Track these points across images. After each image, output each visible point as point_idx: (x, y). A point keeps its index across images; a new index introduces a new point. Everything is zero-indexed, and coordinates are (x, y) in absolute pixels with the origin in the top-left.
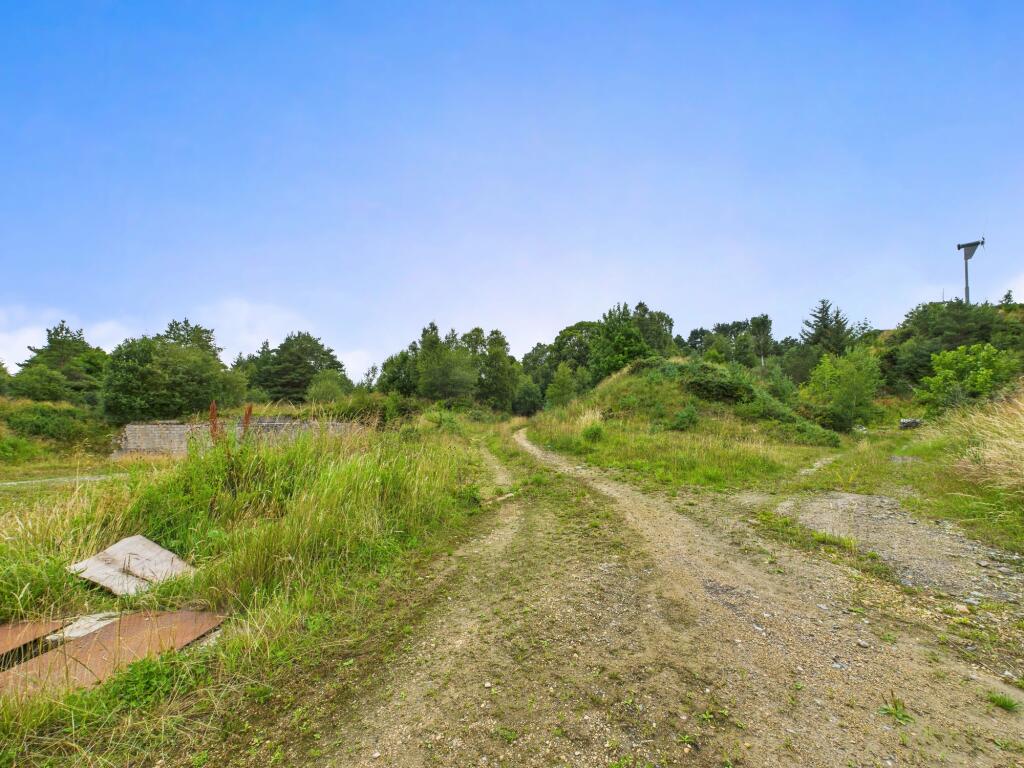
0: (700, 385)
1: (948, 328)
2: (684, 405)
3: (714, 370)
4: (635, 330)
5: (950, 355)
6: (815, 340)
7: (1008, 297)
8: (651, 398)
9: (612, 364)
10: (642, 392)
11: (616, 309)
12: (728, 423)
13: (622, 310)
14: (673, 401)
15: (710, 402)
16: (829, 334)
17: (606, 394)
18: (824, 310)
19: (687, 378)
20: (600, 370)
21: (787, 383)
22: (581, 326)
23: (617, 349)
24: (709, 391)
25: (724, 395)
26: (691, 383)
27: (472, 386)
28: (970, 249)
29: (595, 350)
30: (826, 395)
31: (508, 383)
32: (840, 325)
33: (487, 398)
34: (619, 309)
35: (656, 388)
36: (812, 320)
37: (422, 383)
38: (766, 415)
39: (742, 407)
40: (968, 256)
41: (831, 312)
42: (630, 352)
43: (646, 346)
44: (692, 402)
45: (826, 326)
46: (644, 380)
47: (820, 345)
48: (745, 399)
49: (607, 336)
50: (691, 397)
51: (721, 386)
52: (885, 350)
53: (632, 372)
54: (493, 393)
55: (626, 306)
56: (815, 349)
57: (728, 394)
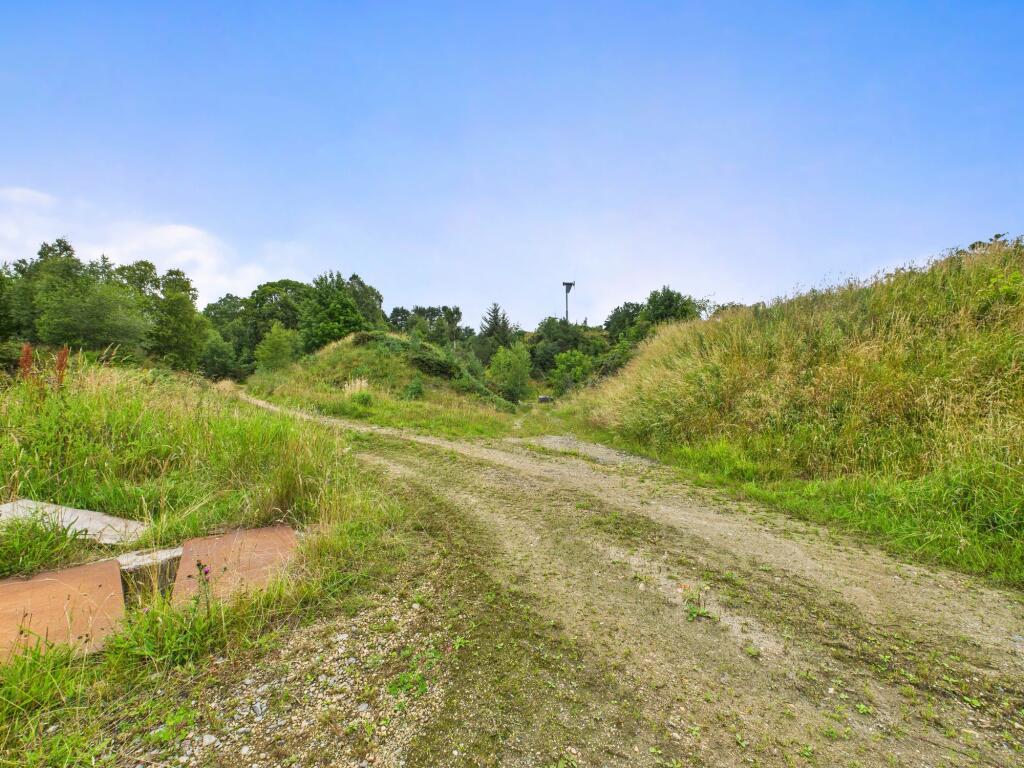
0: (423, 362)
1: (561, 337)
2: (411, 378)
3: (430, 350)
4: (351, 301)
5: (563, 355)
6: (489, 333)
7: (585, 322)
8: (382, 369)
9: (327, 331)
10: (373, 364)
11: (328, 276)
12: (446, 394)
13: (335, 278)
14: (402, 373)
15: (431, 376)
16: (499, 330)
17: (336, 363)
18: (496, 311)
19: (412, 355)
20: (312, 336)
21: (478, 364)
22: (285, 284)
23: (331, 316)
24: (430, 367)
25: (441, 372)
26: (415, 359)
27: (143, 337)
28: (569, 286)
29: (306, 314)
30: (502, 376)
31: (195, 338)
32: (505, 324)
33: (162, 354)
34: (331, 276)
35: (386, 361)
36: (488, 317)
37: (44, 323)
38: (470, 390)
39: (455, 382)
40: (568, 291)
41: (500, 313)
42: (346, 322)
43: (362, 318)
44: (418, 375)
45: (497, 324)
46: (372, 352)
47: (492, 338)
48: (457, 376)
49: (320, 302)
50: (416, 371)
51: (439, 364)
52: (529, 346)
53: (357, 343)
54: (170, 348)
55: (339, 276)
56: (491, 340)
57: (444, 371)
